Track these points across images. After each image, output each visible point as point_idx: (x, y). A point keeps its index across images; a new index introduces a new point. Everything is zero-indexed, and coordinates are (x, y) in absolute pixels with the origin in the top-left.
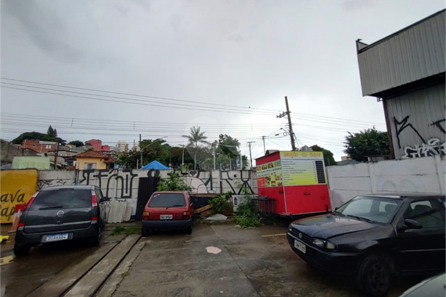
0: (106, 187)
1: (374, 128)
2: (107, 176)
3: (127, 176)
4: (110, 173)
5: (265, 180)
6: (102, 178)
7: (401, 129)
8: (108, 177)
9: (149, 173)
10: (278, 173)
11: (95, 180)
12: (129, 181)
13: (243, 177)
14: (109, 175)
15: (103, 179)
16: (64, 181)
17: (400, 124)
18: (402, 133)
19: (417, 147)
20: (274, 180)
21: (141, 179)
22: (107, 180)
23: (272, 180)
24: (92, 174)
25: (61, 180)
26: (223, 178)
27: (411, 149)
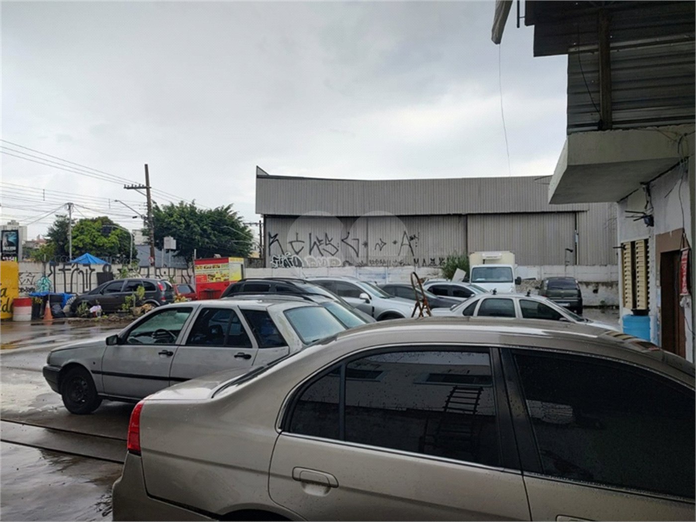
0: (63, 283)
1: (193, 203)
2: (70, 270)
3: (87, 270)
4: (73, 267)
5: (207, 277)
6: (66, 272)
7: (273, 242)
8: (71, 272)
9: (104, 269)
10: (224, 272)
11: (60, 275)
12: (88, 275)
13: (170, 274)
14: (73, 269)
15: (68, 273)
16: (33, 275)
17: (272, 238)
18: (272, 245)
19: (279, 256)
20: (220, 276)
21: (98, 274)
22: (71, 275)
23: (216, 277)
24: (57, 268)
25: (30, 273)
26: (157, 274)
27: (276, 257)
